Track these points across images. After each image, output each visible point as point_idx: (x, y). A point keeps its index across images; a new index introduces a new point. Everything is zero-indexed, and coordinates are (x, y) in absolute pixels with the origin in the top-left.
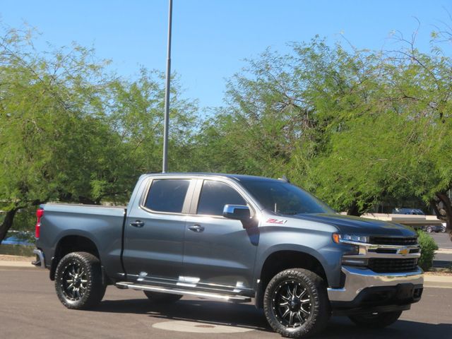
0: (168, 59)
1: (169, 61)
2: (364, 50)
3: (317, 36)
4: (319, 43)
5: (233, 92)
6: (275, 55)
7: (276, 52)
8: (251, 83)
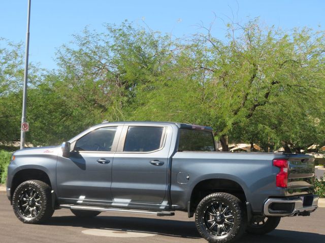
0: (27, 32)
1: (29, 34)
2: (157, 32)
3: (126, 21)
4: (127, 25)
5: (62, 59)
6: (93, 32)
7: (94, 30)
8: (74, 52)
